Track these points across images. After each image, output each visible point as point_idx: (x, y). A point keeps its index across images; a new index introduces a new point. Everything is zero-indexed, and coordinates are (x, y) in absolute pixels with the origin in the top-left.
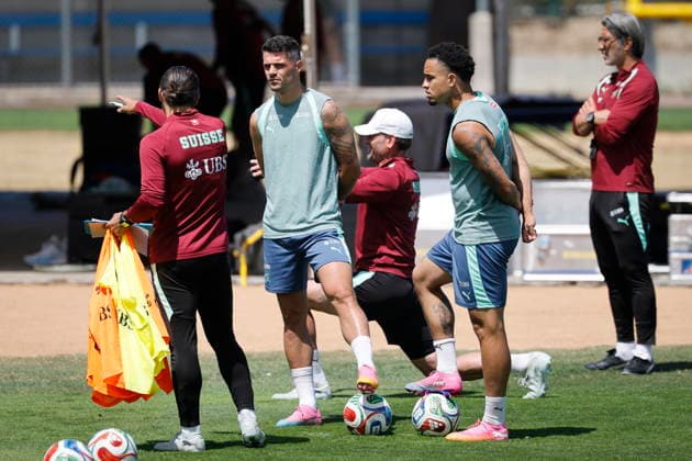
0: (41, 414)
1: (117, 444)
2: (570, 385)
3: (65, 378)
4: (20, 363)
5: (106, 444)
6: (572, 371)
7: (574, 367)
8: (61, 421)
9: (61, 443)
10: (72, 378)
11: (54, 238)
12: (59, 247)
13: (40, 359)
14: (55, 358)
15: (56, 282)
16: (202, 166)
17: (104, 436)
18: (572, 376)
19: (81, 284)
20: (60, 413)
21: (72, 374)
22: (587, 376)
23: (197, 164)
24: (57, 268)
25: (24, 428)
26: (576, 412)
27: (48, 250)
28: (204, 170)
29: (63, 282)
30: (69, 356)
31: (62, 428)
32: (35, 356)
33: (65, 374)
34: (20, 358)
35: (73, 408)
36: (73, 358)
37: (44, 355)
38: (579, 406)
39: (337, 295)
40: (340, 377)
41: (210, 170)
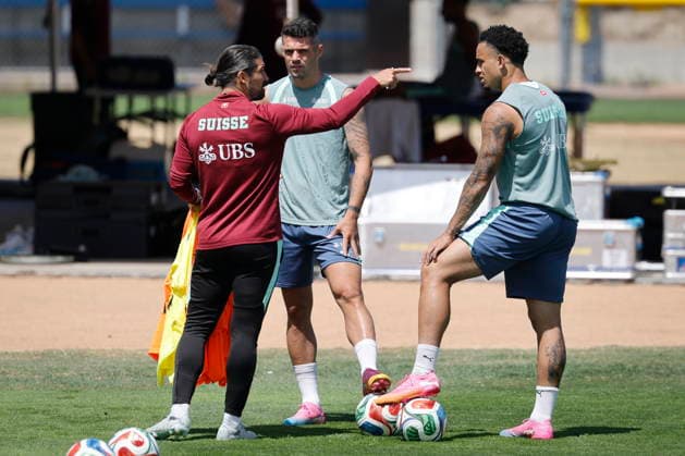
0: (44, 412)
1: (139, 444)
2: (587, 387)
3: (58, 374)
4: (7, 358)
5: (128, 444)
6: (586, 372)
7: (587, 368)
8: (65, 418)
9: (84, 443)
10: (66, 374)
11: (18, 228)
12: (25, 238)
13: (27, 354)
14: (43, 354)
15: (25, 274)
16: (216, 151)
17: (125, 436)
18: (588, 378)
19: (51, 276)
20: (63, 411)
21: (65, 369)
22: (603, 378)
23: (211, 148)
24: (24, 259)
25: (29, 426)
26: (602, 415)
27: (14, 240)
28: (218, 155)
29: (32, 273)
30: (57, 351)
31: (70, 426)
32: (23, 351)
33: (56, 370)
34: (6, 353)
35: (75, 406)
36: (62, 353)
37: (31, 349)
38: (603, 408)
39: (344, 294)
40: (345, 376)
41: (226, 156)
